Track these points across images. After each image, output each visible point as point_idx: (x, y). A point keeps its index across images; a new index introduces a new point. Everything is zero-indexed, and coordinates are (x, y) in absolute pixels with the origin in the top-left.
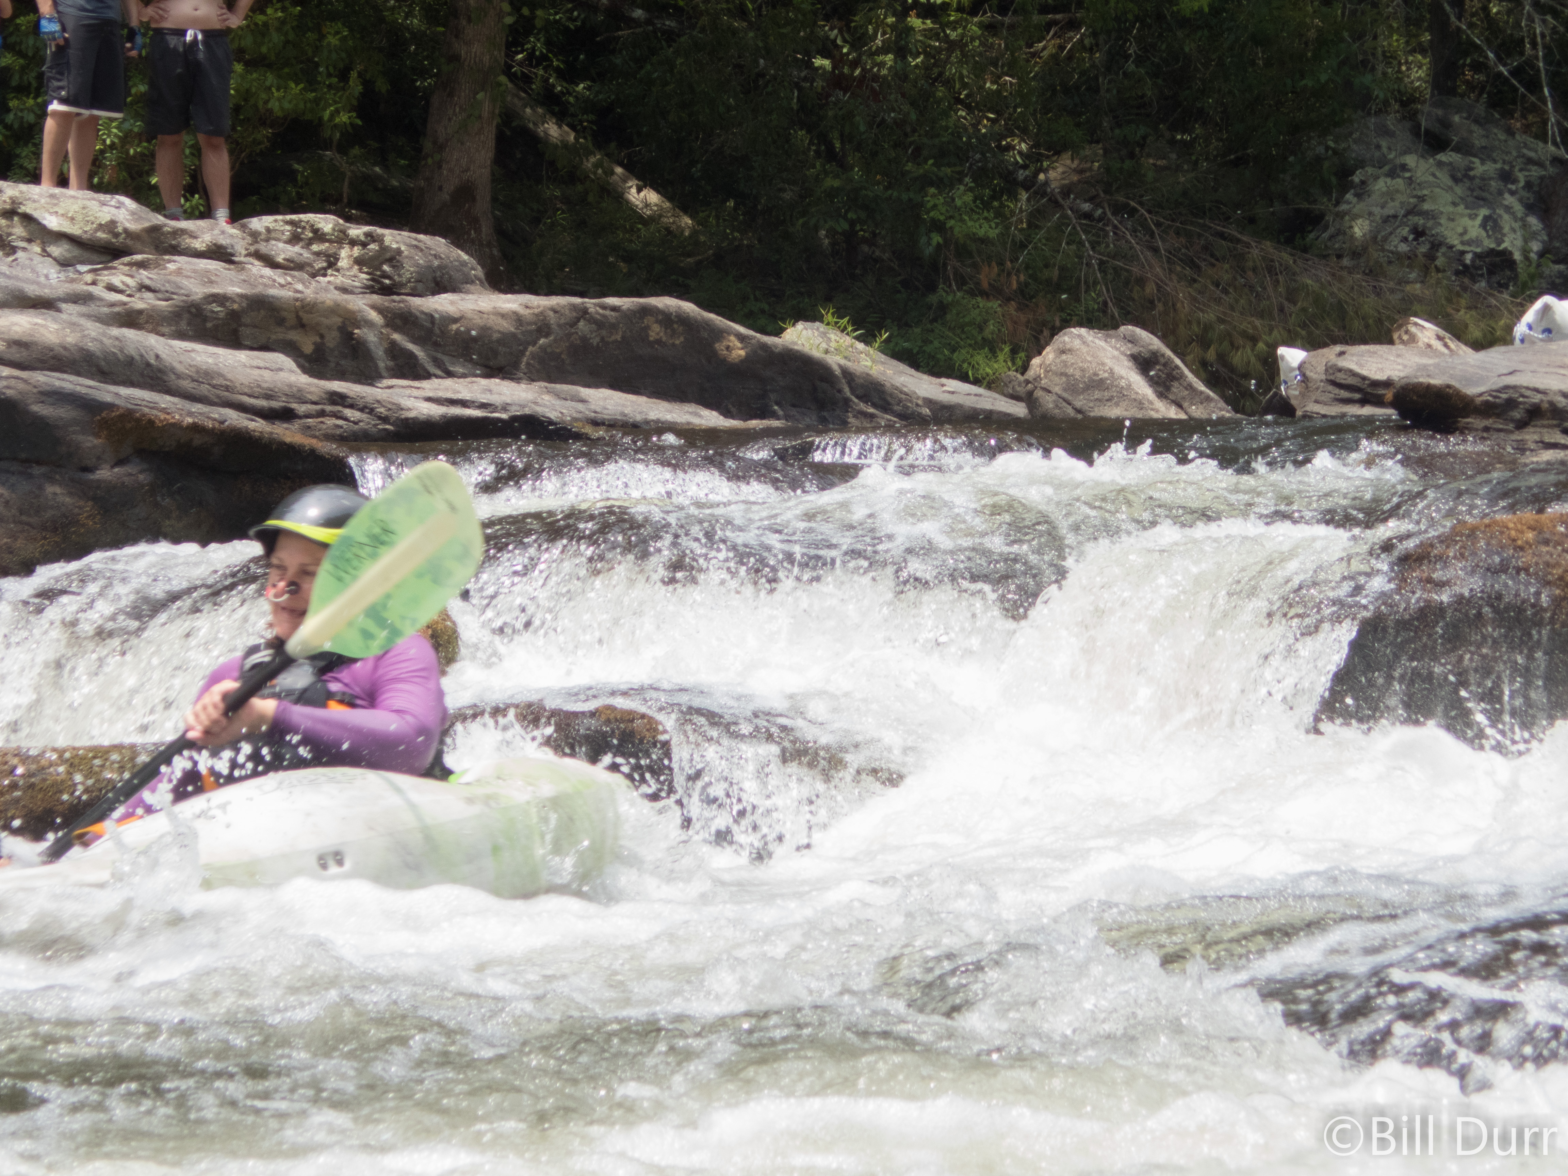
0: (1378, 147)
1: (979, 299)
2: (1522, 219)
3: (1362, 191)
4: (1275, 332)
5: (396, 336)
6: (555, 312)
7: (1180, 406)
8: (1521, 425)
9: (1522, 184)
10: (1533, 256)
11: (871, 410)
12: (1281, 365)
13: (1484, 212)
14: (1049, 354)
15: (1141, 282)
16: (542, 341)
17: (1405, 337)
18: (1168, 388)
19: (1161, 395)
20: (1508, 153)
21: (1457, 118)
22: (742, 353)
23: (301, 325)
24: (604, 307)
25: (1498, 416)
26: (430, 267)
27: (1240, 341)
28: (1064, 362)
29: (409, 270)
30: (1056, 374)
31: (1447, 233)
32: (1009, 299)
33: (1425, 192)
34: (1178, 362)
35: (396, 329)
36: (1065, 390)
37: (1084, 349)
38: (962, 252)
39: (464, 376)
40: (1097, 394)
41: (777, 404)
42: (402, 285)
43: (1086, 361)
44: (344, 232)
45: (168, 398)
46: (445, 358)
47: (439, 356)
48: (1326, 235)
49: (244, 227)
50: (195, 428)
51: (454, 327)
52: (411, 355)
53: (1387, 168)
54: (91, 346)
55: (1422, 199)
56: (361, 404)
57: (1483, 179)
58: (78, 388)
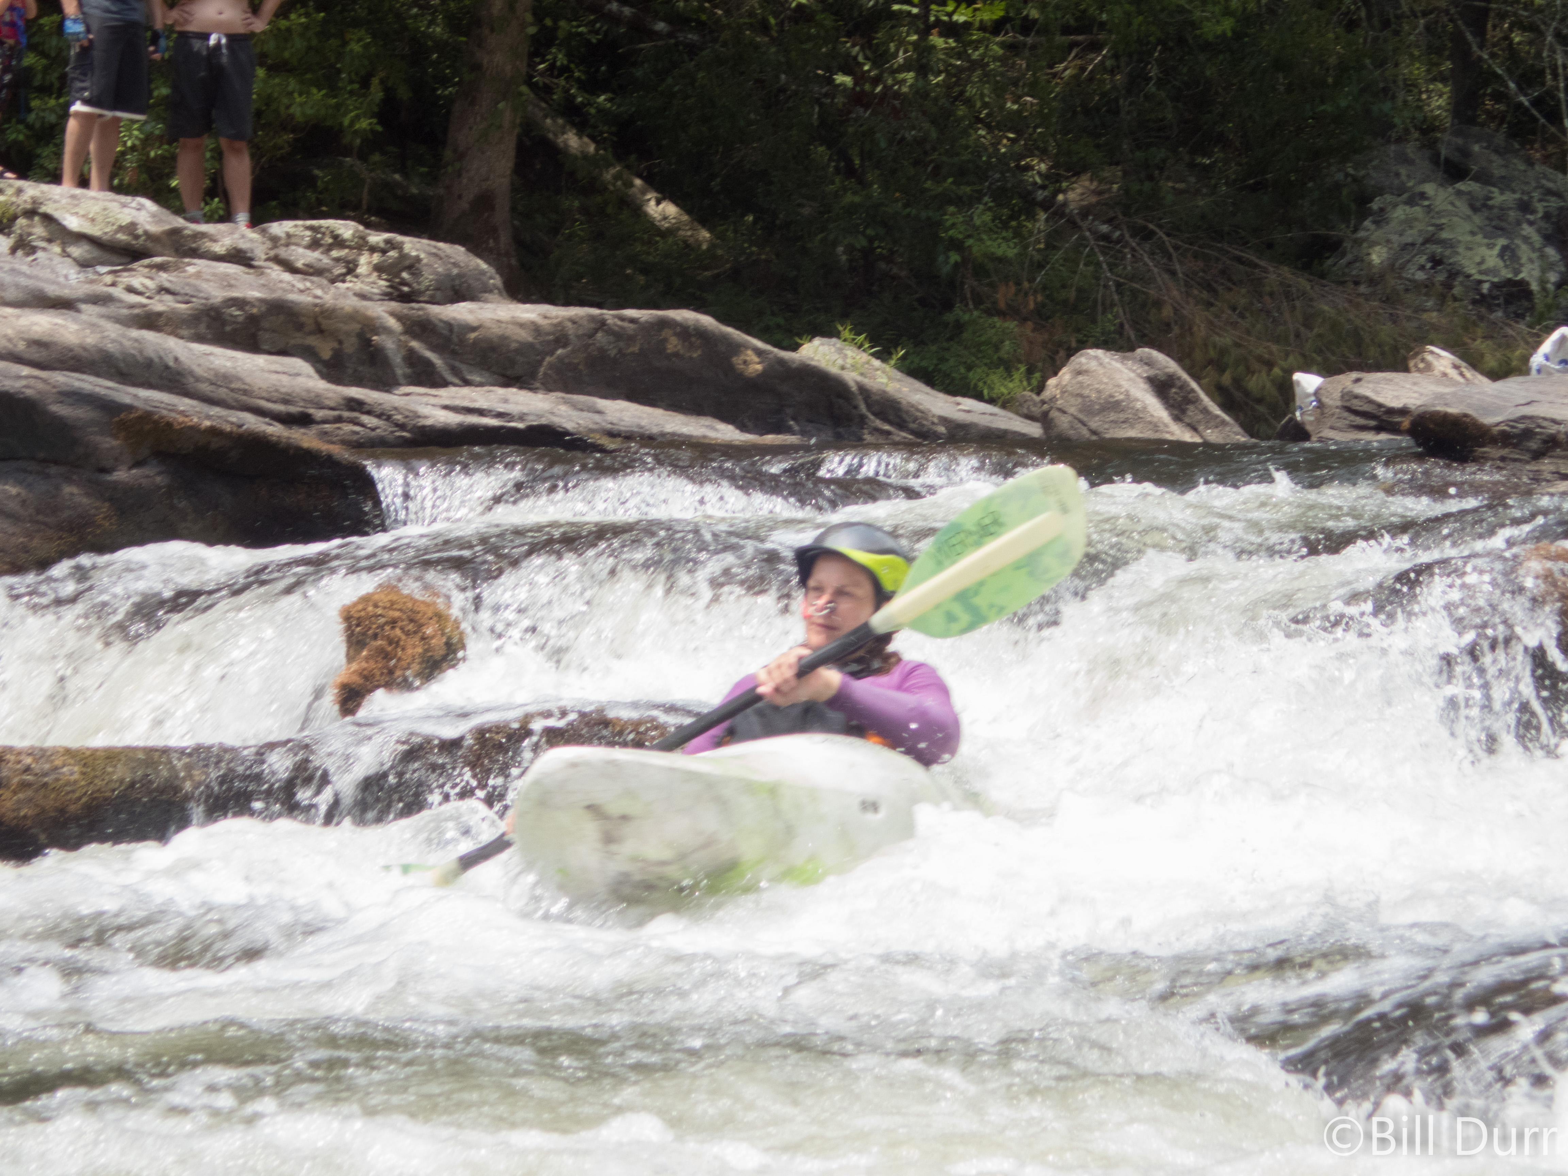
0: (1397, 175)
1: (996, 319)
2: (1540, 250)
3: (1381, 218)
4: (1291, 358)
5: (415, 344)
6: (574, 322)
7: (1194, 429)
8: (1537, 455)
9: (1540, 215)
10: (1550, 287)
11: (887, 427)
12: (1298, 391)
13: (1502, 242)
14: (1065, 374)
15: (1158, 304)
16: (560, 351)
17: (1421, 365)
18: (1184, 411)
19: (1177, 419)
20: (1527, 183)
21: (1476, 148)
22: (759, 367)
23: (320, 331)
24: (622, 319)
25: (1515, 446)
26: (448, 276)
27: (1256, 365)
28: (1080, 383)
29: (428, 278)
30: (1072, 395)
31: (1465, 262)
32: (1025, 320)
33: (1443, 221)
34: (1194, 385)
35: (415, 336)
36: (1081, 411)
37: (1101, 371)
38: (980, 271)
39: (481, 385)
40: (1113, 416)
41: (794, 419)
42: (420, 293)
43: (1101, 382)
44: (363, 238)
45: (187, 401)
46: (463, 367)
47: (457, 364)
48: (1343, 262)
49: (264, 232)
50: (213, 431)
51: (473, 335)
52: (429, 363)
53: (1405, 196)
54: (110, 347)
55: (1440, 227)
56: (378, 410)
57: (1502, 209)
58: (97, 389)
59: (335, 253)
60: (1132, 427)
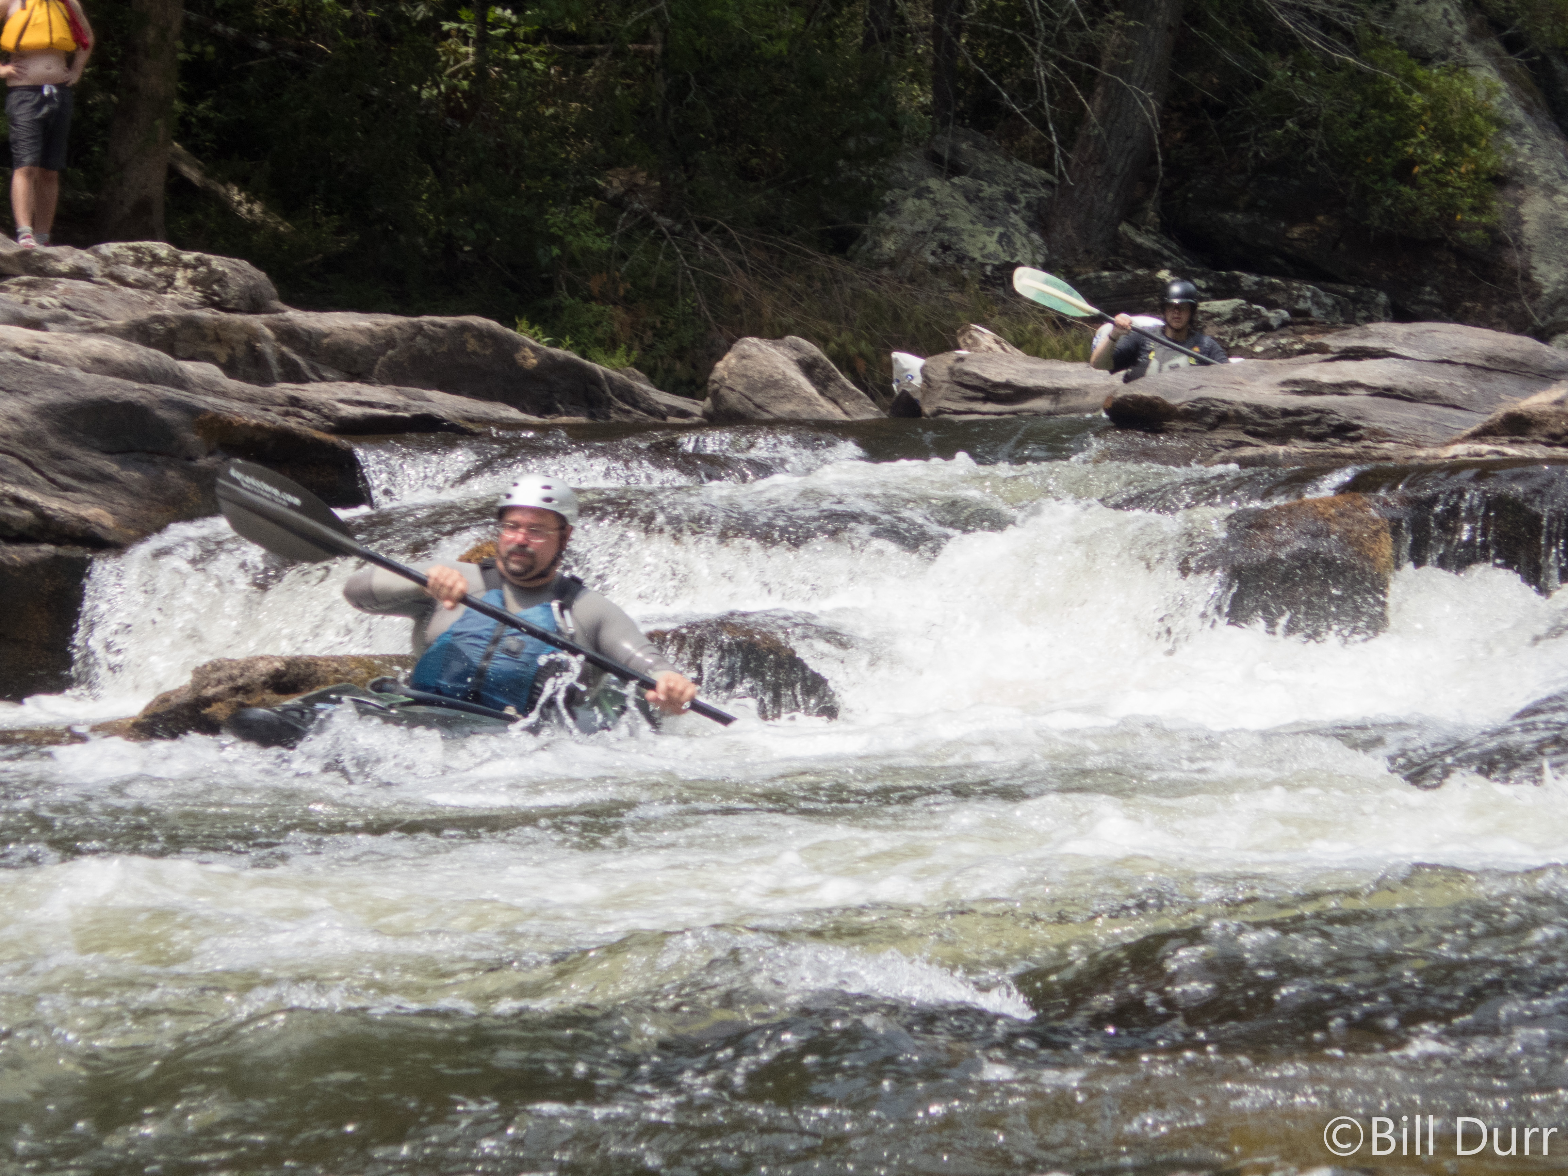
0: (900, 171)
1: (592, 304)
3: (893, 210)
5: (285, 349)
6: (399, 328)
8: (1212, 427)
11: (627, 407)
13: (999, 230)
14: (730, 359)
16: (390, 352)
17: (969, 341)
18: (825, 387)
19: (822, 393)
20: (1008, 177)
21: (964, 146)
22: (534, 361)
23: (218, 340)
24: (434, 324)
25: (1195, 420)
28: (744, 365)
30: (738, 375)
31: (969, 248)
32: (616, 304)
33: (947, 211)
34: (833, 366)
35: (284, 342)
36: (746, 389)
37: (761, 355)
40: (773, 393)
41: (560, 404)
43: (762, 365)
46: (320, 367)
47: (315, 364)
51: (326, 341)
52: (295, 364)
53: (912, 190)
55: (945, 217)
57: (991, 200)
58: (182, 398)
59: (156, 270)
60: (790, 401)
